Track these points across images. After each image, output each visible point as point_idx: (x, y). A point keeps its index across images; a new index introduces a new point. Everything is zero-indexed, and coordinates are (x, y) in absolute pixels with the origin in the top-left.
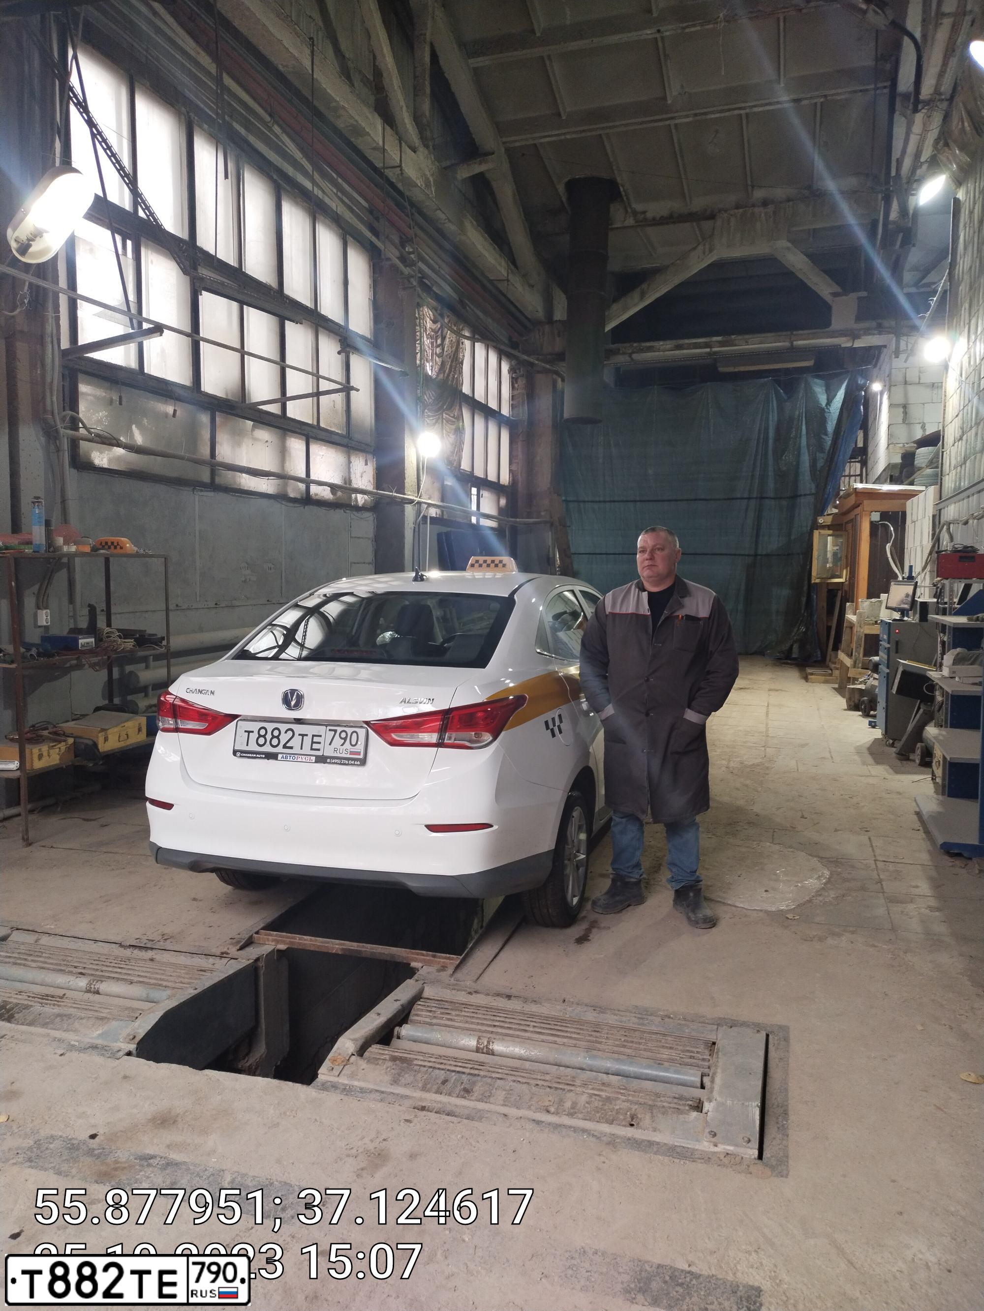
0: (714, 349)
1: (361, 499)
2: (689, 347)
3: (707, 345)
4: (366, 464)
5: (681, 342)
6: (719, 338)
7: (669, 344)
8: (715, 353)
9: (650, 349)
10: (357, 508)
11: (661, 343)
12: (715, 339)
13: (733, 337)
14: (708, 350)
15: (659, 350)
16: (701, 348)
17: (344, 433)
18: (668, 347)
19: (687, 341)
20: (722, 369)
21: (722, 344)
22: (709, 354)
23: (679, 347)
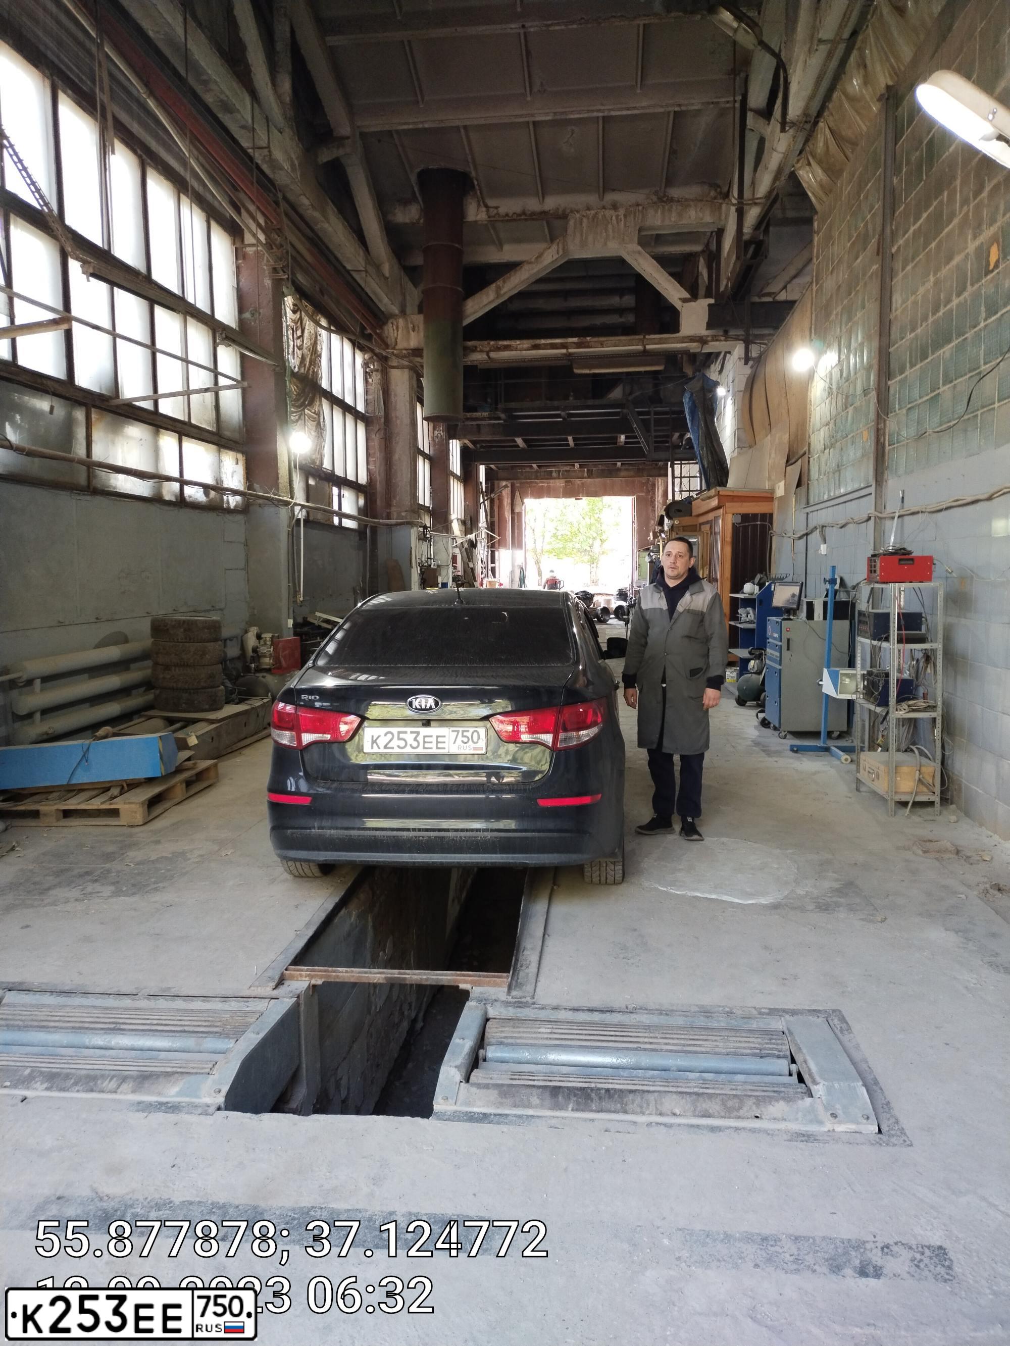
0: (570, 351)
1: (233, 501)
2: (546, 347)
3: (563, 346)
4: (237, 463)
5: (538, 342)
6: (575, 340)
7: (526, 343)
8: (570, 354)
9: (507, 348)
10: (229, 511)
11: (518, 342)
12: (571, 340)
13: (588, 338)
14: (564, 351)
15: (516, 349)
16: (557, 348)
17: (214, 430)
18: (525, 346)
19: (543, 341)
20: (577, 371)
21: (578, 345)
22: (565, 354)
23: (536, 347)
